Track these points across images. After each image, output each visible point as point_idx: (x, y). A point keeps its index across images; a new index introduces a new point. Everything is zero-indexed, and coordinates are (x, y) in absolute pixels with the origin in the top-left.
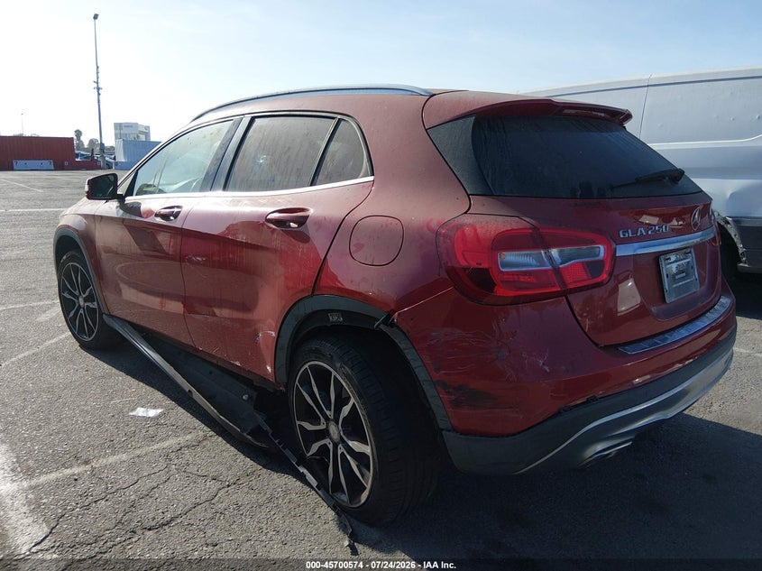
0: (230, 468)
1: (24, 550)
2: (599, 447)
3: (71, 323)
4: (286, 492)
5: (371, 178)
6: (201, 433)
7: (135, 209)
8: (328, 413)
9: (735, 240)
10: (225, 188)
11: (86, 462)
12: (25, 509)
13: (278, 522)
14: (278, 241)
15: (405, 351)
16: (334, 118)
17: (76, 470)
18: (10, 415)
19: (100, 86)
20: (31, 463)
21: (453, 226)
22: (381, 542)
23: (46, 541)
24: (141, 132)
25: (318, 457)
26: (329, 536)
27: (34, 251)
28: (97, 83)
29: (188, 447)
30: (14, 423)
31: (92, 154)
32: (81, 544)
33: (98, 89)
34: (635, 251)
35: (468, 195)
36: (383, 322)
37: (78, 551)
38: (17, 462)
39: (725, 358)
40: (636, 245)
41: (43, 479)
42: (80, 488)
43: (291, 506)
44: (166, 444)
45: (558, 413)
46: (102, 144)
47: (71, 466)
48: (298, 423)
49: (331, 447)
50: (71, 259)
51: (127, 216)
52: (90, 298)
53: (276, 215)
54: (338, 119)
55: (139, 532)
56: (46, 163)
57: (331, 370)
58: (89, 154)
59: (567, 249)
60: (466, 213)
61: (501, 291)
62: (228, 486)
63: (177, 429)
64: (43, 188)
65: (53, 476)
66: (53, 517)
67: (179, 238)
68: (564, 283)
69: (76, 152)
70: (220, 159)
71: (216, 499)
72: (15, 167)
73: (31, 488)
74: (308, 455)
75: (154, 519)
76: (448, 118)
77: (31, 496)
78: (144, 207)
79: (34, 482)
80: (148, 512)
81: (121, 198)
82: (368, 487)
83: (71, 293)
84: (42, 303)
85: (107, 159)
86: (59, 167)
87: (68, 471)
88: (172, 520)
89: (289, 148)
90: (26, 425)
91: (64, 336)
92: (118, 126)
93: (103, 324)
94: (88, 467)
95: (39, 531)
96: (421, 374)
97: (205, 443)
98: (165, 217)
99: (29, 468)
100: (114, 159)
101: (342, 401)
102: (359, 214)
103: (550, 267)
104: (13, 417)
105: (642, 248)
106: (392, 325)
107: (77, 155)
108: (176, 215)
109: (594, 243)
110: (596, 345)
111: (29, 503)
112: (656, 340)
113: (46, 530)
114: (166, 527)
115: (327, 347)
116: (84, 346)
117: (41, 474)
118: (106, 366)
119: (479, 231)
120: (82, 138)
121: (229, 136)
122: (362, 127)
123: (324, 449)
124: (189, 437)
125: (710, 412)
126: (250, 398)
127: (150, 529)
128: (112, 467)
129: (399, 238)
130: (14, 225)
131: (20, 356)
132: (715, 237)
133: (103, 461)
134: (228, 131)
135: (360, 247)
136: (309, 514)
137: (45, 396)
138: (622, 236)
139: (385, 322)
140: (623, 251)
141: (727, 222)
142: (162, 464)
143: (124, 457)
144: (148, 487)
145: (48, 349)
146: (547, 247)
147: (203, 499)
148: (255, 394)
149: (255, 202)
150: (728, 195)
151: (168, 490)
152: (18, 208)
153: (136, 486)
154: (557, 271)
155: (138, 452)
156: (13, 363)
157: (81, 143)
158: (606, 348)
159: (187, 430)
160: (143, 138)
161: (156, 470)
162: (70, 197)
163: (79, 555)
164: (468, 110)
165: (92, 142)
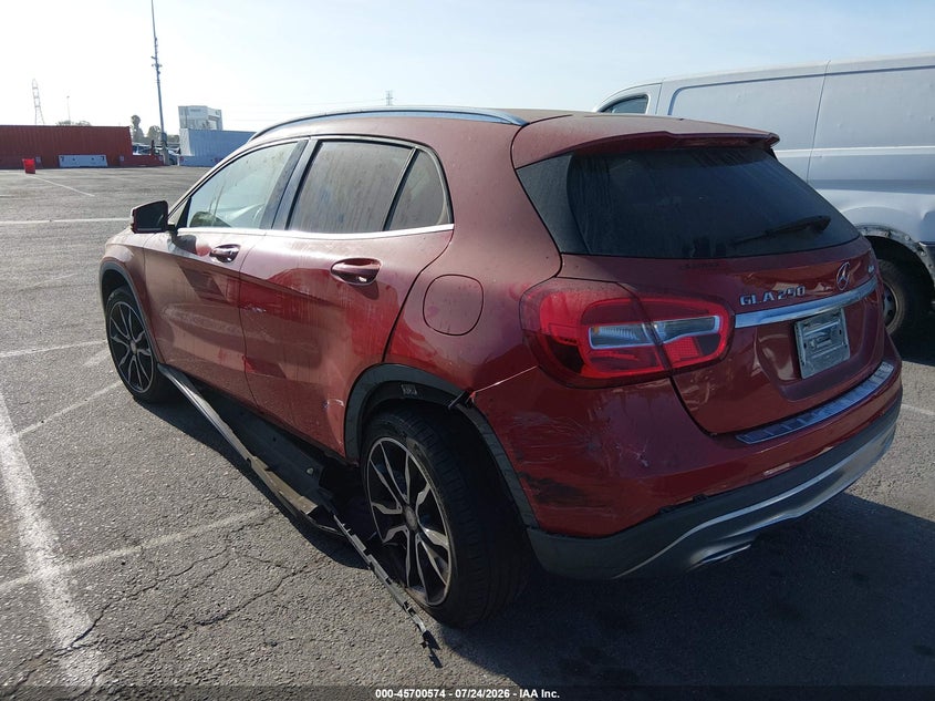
0: (296, 553)
1: (66, 644)
2: (710, 552)
3: (122, 371)
4: (358, 584)
5: (451, 226)
6: (266, 509)
7: (188, 244)
8: (403, 496)
9: (930, 271)
10: (287, 227)
11: (136, 543)
12: (66, 597)
13: (347, 619)
14: (346, 295)
15: (485, 436)
16: (411, 148)
17: (124, 552)
18: (52, 484)
19: (159, 63)
20: (74, 542)
21: (539, 293)
22: (461, 646)
23: (89, 635)
24: (211, 118)
25: (395, 544)
26: (402, 638)
27: (82, 275)
28: (156, 58)
29: (251, 525)
30: (57, 495)
31: (153, 146)
32: (127, 640)
33: (158, 66)
34: (760, 320)
35: (560, 254)
36: (460, 401)
37: (123, 647)
38: (59, 541)
39: (882, 439)
40: (761, 313)
41: (87, 562)
42: (128, 573)
43: (364, 600)
44: (226, 522)
45: (658, 514)
46: (164, 134)
47: (119, 548)
48: (372, 504)
49: (408, 535)
50: (120, 297)
51: (179, 253)
52: (143, 344)
53: (343, 266)
54: (416, 150)
55: (191, 627)
56: (98, 159)
57: (405, 449)
58: (149, 146)
59: (675, 321)
60: (555, 276)
61: (590, 372)
62: (294, 574)
63: (241, 504)
64: (94, 191)
65: (98, 559)
66: (97, 607)
67: (237, 284)
68: (668, 361)
69: (134, 144)
70: (282, 190)
71: (280, 589)
72: (62, 164)
73: (74, 572)
74: (385, 541)
75: (208, 612)
76: (540, 156)
77: (75, 582)
78: (199, 243)
79: (78, 565)
80: (202, 605)
81: (173, 230)
82: (447, 585)
83: (121, 337)
84: (90, 343)
85: (170, 152)
86: (114, 163)
87: (116, 553)
88: (228, 613)
89: (360, 182)
90: (69, 496)
91: (115, 385)
92: (184, 111)
93: (158, 373)
94: (138, 548)
95: (83, 624)
96: (503, 464)
97: (270, 521)
98: (222, 258)
99: (72, 548)
100: (179, 152)
101: (418, 484)
102: (435, 271)
103: (652, 344)
104: (55, 486)
105: (768, 317)
106: (470, 405)
107: (135, 148)
108: (233, 256)
109: (707, 313)
110: (707, 433)
111: (71, 590)
112: (785, 425)
113: (90, 623)
114: (221, 622)
115: (400, 422)
116: (138, 398)
117: (85, 555)
118: (162, 423)
119: (568, 300)
120: (140, 125)
121: (293, 163)
122: (442, 160)
123: (401, 535)
124: (252, 514)
125: (876, 494)
126: (316, 472)
127: (203, 624)
128: (165, 548)
129: (478, 303)
130: (61, 241)
131: (64, 411)
132: (874, 292)
133: (154, 542)
134: (291, 157)
135: (435, 311)
136: (383, 610)
137: (92, 462)
138: (743, 304)
139: (461, 401)
140: (743, 321)
141: (921, 249)
142: (221, 546)
143: (179, 536)
144: (203, 573)
145: (97, 402)
146: (649, 320)
147: (265, 589)
148: (321, 468)
149: (320, 247)
150: (923, 214)
151: (226, 577)
152: (65, 217)
153: (190, 572)
154: (660, 347)
155: (194, 531)
156: (56, 419)
157: (139, 132)
158: (721, 436)
159: (251, 505)
160: (214, 126)
161: (213, 552)
162: (126, 203)
163: (124, 652)
164: (564, 147)
165: (152, 129)
